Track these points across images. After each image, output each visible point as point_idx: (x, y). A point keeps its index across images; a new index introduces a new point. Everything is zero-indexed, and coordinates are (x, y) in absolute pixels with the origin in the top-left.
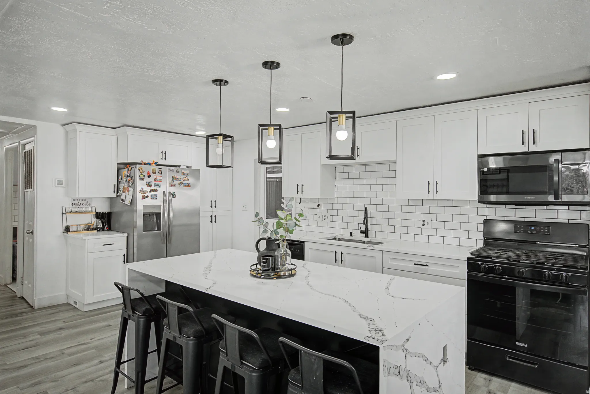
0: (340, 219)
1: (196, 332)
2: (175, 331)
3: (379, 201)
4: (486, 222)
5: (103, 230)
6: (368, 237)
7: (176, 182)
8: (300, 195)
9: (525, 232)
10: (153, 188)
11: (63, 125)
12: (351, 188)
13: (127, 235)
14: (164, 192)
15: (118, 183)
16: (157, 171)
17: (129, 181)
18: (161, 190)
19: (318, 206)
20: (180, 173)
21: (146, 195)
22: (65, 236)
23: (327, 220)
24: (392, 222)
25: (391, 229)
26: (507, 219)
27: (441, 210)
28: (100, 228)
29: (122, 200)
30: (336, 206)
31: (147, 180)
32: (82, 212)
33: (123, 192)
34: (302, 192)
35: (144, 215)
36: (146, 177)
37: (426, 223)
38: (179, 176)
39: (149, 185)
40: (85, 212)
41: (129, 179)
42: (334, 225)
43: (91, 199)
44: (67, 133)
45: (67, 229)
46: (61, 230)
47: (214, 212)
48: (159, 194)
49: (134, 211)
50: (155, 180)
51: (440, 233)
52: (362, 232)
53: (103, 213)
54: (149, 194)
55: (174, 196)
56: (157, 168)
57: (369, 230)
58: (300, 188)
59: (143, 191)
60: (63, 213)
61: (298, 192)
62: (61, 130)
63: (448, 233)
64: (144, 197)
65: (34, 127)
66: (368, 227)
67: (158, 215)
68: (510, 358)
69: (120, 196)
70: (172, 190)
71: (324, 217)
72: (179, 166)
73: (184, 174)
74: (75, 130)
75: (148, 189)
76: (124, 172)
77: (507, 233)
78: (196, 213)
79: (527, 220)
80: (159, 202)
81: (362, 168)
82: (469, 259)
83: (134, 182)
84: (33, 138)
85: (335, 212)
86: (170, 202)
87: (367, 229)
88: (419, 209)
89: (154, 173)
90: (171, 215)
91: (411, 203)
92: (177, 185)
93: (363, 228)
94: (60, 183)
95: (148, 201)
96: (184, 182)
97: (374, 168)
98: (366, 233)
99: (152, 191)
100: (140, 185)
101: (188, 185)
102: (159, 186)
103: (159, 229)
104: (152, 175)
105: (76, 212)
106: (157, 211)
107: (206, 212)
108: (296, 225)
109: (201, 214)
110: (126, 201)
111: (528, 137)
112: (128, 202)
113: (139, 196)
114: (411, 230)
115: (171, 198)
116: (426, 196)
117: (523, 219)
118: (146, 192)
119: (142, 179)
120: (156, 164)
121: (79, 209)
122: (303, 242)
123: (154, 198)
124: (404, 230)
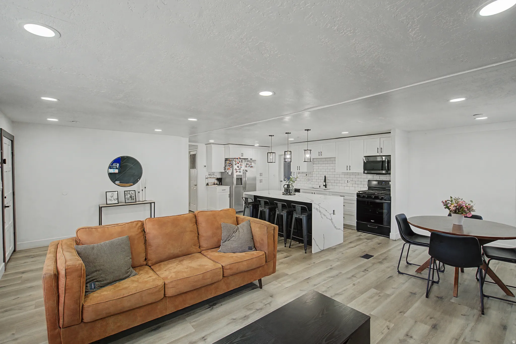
0: (315, 180)
1: (269, 207)
2: (263, 208)
3: (331, 173)
4: (369, 181)
5: (219, 185)
6: (326, 188)
7: (248, 166)
8: (298, 171)
9: (381, 184)
10: (239, 168)
11: (206, 144)
12: (320, 168)
13: (230, 186)
14: (243, 170)
15: (225, 166)
16: (241, 161)
17: (230, 166)
18: (242, 169)
19: (306, 175)
20: (249, 162)
21: (237, 171)
22: (207, 187)
23: (310, 181)
24: (336, 182)
25: (336, 184)
26: (377, 180)
27: (354, 176)
28: (218, 184)
29: (227, 173)
30: (314, 175)
31: (237, 165)
32: (212, 178)
33: (228, 170)
34: (299, 169)
35: (237, 178)
36: (237, 164)
37: (348, 182)
38: (249, 163)
39: (238, 167)
40: (213, 178)
41: (230, 165)
42: (313, 183)
43: (215, 172)
44: (207, 147)
45: (207, 184)
46: (205, 185)
47: (261, 178)
48: (241, 170)
49: (233, 177)
50: (240, 165)
51: (354, 185)
52: (324, 186)
53: (219, 178)
54: (238, 171)
55: (247, 171)
56: (240, 160)
57: (327, 185)
58: (298, 168)
59: (236, 170)
60: (206, 178)
61: (298, 169)
62: (205, 146)
63: (357, 185)
64: (237, 172)
65: (197, 146)
66: (327, 183)
67: (241, 179)
68: (369, 226)
69: (226, 171)
70: (246, 169)
71: (309, 180)
72: (248, 159)
73: (250, 162)
74: (211, 146)
75: (238, 168)
76: (228, 162)
77: (376, 185)
78: (255, 179)
79: (383, 180)
80: (241, 174)
81: (324, 160)
82: (357, 193)
83: (233, 166)
84: (196, 150)
85: (313, 178)
86: (245, 173)
87: (326, 184)
88: (346, 176)
89: (240, 162)
90: (246, 179)
91: (343, 174)
92: (248, 167)
93: (324, 184)
94: (205, 166)
95: (238, 173)
96: (250, 166)
97: (329, 160)
98: (325, 186)
99: (239, 169)
100: (235, 167)
101: (252, 167)
102: (241, 167)
103: (241, 184)
104: (239, 163)
105: (210, 178)
106: (241, 177)
107: (258, 178)
108: (296, 180)
109: (257, 179)
110: (229, 173)
111: (379, 150)
112: (230, 173)
113: (235, 171)
114: (343, 185)
115: (246, 172)
116: (346, 171)
117: (382, 180)
118: (237, 170)
119: (235, 165)
120: (240, 158)
121: (211, 177)
122: (300, 189)
123: (240, 172)
124: (341, 185)
